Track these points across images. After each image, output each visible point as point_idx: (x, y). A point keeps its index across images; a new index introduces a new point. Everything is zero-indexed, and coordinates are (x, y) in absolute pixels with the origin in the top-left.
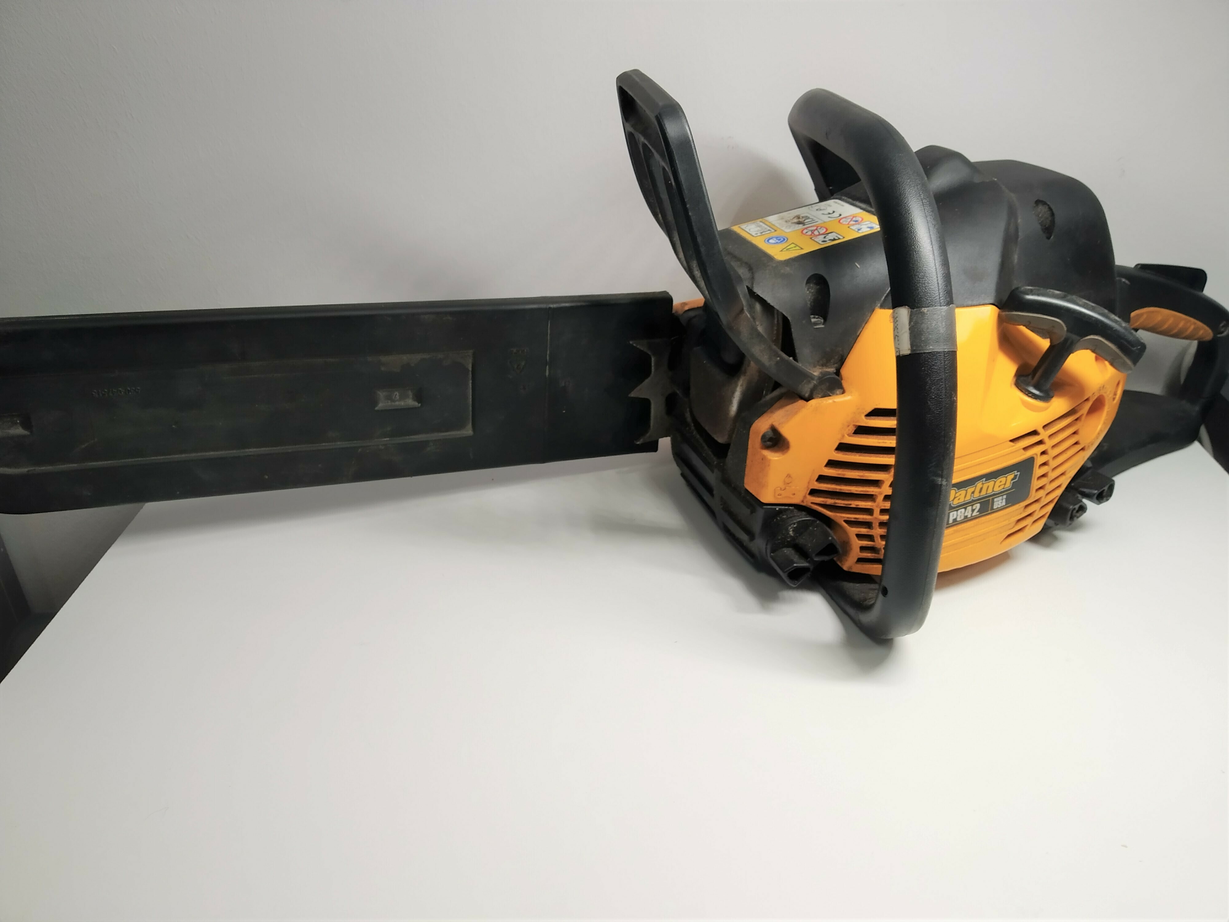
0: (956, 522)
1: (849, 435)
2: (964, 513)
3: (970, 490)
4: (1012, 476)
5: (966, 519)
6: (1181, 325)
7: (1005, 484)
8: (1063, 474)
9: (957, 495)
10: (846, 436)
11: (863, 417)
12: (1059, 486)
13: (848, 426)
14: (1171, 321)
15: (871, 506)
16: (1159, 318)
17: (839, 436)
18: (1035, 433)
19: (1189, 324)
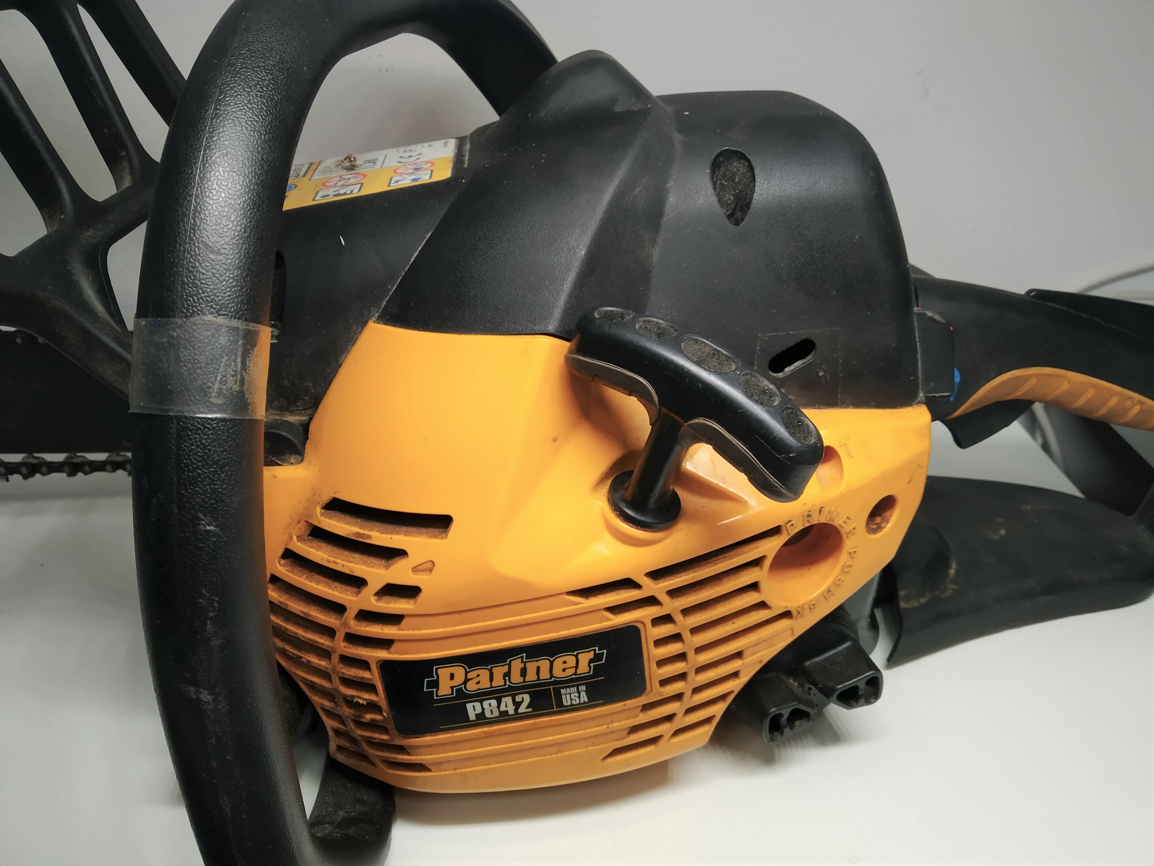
0: (482, 719)
1: (300, 538)
2: (499, 706)
3: (499, 671)
4: (591, 655)
5: (504, 717)
6: (1113, 402)
7: (577, 667)
8: (739, 655)
9: (469, 676)
10: (295, 537)
11: (318, 510)
12: (735, 675)
13: (299, 522)
14: (1090, 394)
15: (325, 667)
16: (1065, 387)
17: (286, 537)
18: (628, 583)
19: (1129, 403)
